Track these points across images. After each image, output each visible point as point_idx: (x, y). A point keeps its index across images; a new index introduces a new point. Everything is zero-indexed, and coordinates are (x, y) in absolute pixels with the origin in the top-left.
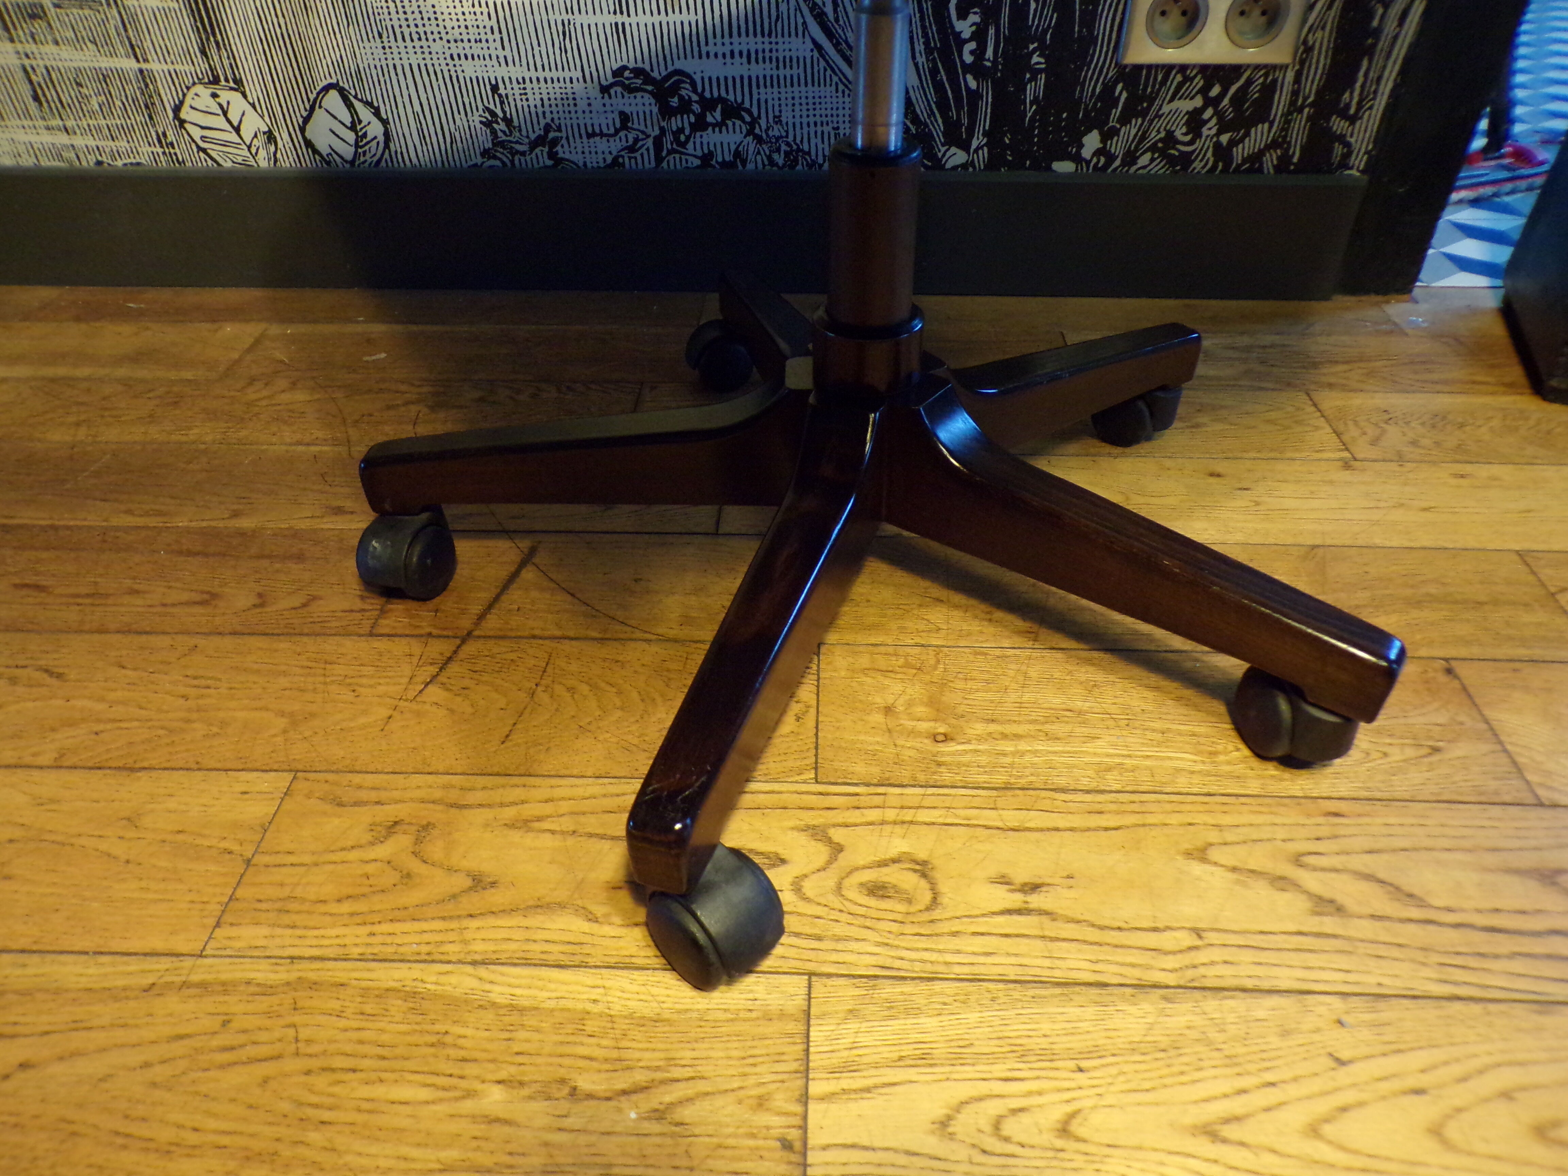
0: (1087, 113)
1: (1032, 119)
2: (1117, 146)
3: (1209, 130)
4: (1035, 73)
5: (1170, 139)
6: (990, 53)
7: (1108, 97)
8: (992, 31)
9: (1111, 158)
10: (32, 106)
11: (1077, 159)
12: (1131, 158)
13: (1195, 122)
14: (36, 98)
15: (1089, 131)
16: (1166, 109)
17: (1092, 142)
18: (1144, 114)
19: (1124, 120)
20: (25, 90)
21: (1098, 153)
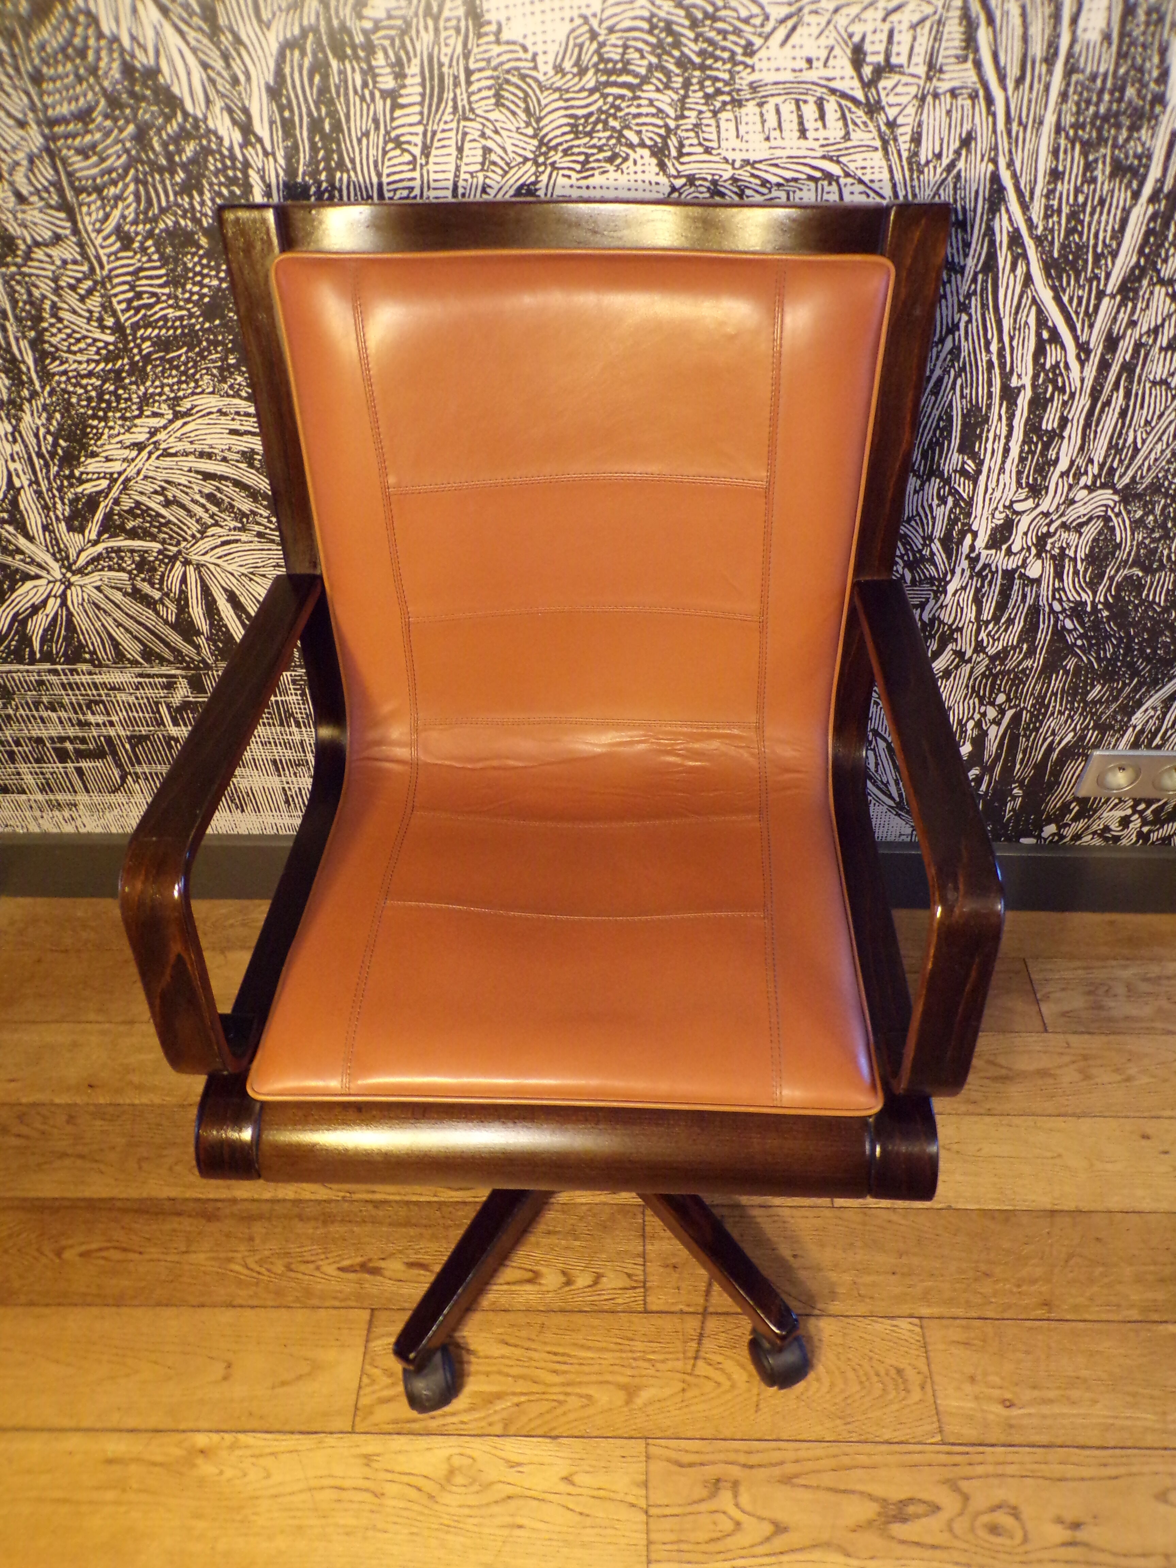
0: (1048, 815)
1: (1010, 819)
2: (1068, 832)
3: (1136, 823)
4: (1014, 798)
5: (1107, 829)
6: (983, 787)
7: (1065, 808)
8: (986, 778)
9: (1062, 837)
10: (283, 806)
11: (1039, 837)
12: (1077, 837)
13: (1125, 822)
14: (287, 802)
15: (1049, 823)
16: (1105, 815)
17: (1050, 829)
18: (1090, 817)
19: (1076, 819)
20: (282, 798)
21: (1054, 835)
